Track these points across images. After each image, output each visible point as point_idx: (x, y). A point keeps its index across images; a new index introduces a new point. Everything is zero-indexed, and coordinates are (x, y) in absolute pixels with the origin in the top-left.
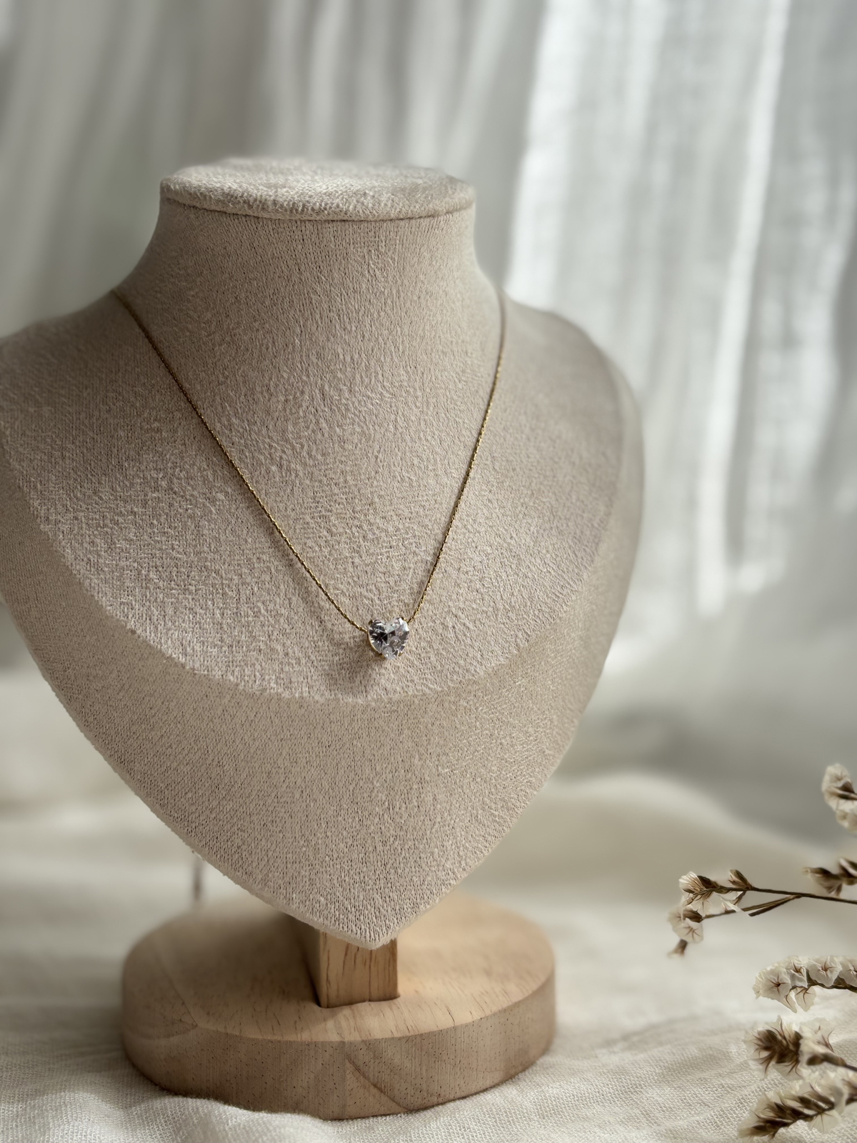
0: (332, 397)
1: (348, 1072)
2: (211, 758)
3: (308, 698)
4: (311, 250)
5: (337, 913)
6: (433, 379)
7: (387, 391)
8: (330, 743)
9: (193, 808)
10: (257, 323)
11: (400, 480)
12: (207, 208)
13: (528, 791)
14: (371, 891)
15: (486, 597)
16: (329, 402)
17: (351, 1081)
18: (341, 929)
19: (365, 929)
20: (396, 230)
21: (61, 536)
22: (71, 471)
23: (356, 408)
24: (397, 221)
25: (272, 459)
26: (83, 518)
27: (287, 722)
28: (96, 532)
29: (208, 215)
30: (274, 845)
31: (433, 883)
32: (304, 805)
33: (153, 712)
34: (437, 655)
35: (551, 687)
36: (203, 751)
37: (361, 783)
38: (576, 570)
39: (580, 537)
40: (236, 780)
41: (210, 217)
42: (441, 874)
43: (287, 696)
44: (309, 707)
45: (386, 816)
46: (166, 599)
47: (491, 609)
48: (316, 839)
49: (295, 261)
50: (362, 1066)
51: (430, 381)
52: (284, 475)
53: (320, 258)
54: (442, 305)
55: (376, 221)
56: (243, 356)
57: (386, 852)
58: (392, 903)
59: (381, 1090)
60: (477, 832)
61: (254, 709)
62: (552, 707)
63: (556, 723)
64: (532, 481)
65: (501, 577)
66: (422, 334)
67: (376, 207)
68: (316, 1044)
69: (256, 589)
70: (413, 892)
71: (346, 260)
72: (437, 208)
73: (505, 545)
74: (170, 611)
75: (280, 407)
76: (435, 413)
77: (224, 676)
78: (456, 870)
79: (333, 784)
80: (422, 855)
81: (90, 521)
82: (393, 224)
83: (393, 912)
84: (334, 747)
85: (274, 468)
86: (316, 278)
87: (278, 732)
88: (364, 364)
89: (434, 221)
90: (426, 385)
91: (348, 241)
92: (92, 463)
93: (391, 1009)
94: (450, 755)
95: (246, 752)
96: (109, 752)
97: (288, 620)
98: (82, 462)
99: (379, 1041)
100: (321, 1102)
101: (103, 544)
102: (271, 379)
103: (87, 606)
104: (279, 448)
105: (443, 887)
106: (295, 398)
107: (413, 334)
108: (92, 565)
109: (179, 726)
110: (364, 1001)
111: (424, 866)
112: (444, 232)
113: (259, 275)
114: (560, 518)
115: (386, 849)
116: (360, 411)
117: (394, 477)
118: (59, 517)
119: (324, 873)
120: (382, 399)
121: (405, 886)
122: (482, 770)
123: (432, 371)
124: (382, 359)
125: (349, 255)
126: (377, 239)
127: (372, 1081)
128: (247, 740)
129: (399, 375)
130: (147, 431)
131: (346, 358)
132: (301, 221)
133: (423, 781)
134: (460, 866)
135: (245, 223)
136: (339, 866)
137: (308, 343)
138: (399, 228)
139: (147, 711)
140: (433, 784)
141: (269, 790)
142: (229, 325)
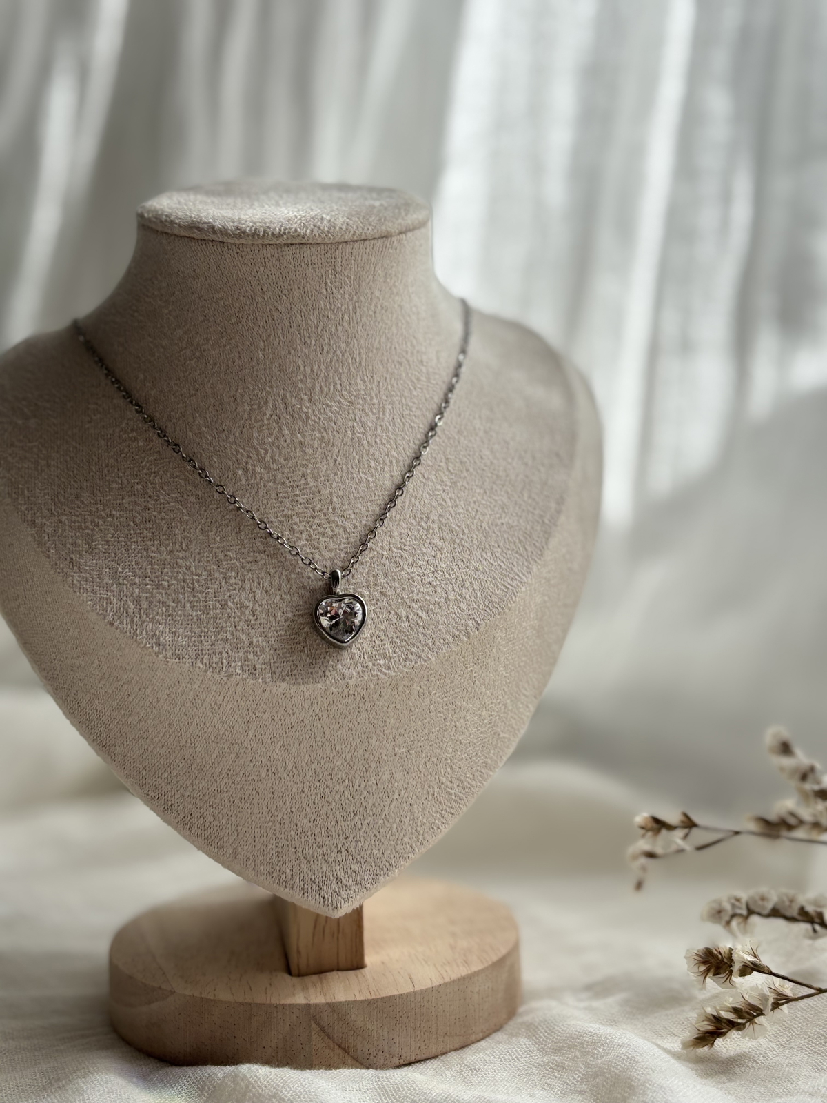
0: (294, 406)
1: (313, 1033)
2: (184, 740)
3: (271, 683)
4: (272, 271)
5: (302, 884)
6: (389, 387)
7: (345, 399)
8: (293, 724)
9: (169, 787)
10: (224, 339)
11: (357, 481)
12: (177, 234)
13: (483, 771)
14: (333, 863)
15: (438, 589)
16: (291, 411)
17: (317, 1041)
18: (305, 898)
19: (328, 898)
20: (351, 250)
21: (46, 538)
22: (56, 479)
23: (316, 416)
24: (351, 243)
25: (239, 464)
26: (66, 521)
27: (252, 706)
28: (78, 534)
29: (179, 240)
30: (243, 821)
31: (392, 856)
32: (270, 782)
33: (131, 698)
34: (392, 642)
35: (504, 673)
36: (176, 734)
37: (322, 762)
38: (526, 563)
39: (531, 533)
40: (207, 760)
41: (180, 242)
42: (400, 848)
43: (252, 681)
44: (272, 691)
45: (346, 793)
46: (141, 594)
47: (443, 600)
48: (282, 814)
49: (258, 282)
50: (326, 1028)
51: (386, 389)
52: (249, 478)
53: (281, 278)
54: (397, 318)
55: (331, 244)
57: (347, 827)
58: (354, 874)
59: (344, 1049)
60: (434, 809)
61: (222, 693)
62: (505, 692)
63: (510, 708)
64: (485, 481)
65: (453, 570)
66: (378, 346)
67: (331, 231)
68: (283, 1006)
69: (223, 583)
70: (373, 864)
71: (305, 280)
72: (389, 229)
73: (457, 541)
74: (145, 605)
75: (245, 416)
76: (391, 419)
77: (194, 664)
78: (414, 844)
79: (297, 763)
80: (381, 830)
81: (73, 524)
82: (348, 246)
83: (354, 883)
84: (296, 728)
85: (240, 472)
86: (278, 297)
87: (244, 715)
88: (322, 375)
89: (388, 242)
90: (382, 393)
91: (306, 262)
92: (75, 470)
93: (357, 976)
94: (406, 735)
95: (216, 733)
96: (92, 737)
97: (253, 613)
98: (65, 470)
99: (342, 1004)
100: (289, 1061)
101: (84, 545)
102: (237, 390)
103: (70, 601)
104: (245, 454)
105: (402, 860)
106: (260, 408)
107: (369, 346)
108: (74, 563)
109: (155, 711)
110: (332, 970)
111: (383, 840)
112: (398, 251)
113: (225, 295)
114: (512, 514)
115: (347, 823)
116: (320, 419)
117: (352, 479)
118: (44, 521)
119: (290, 846)
120: (340, 407)
121: (365, 859)
122: (438, 751)
123: (388, 380)
124: (340, 369)
125: (307, 275)
126: (333, 260)
127: (336, 1042)
128: (216, 723)
129: (356, 384)
130: (125, 440)
131: (306, 370)
132: (262, 245)
133: (380, 760)
134: (418, 841)
135: (211, 247)
136: (303, 840)
137: (271, 357)
138: (354, 249)
139: (126, 697)
140: (390, 763)
141: (238, 769)
142: (199, 341)
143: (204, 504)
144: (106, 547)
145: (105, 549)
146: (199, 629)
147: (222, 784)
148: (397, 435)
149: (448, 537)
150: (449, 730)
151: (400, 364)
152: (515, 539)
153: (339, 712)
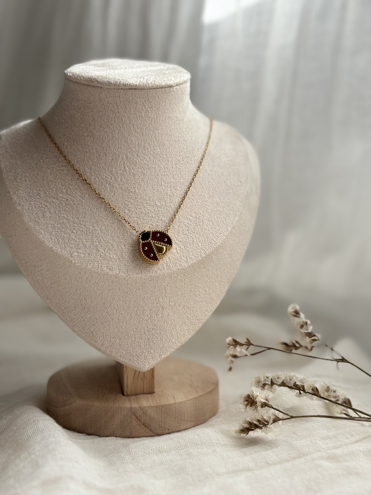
0: (130, 158)
1: (133, 419)
2: (82, 297)
3: (119, 274)
4: (123, 100)
5: (130, 357)
6: (171, 151)
7: (152, 155)
8: (127, 292)
9: (75, 316)
10: (102, 129)
11: (157, 191)
12: (82, 83)
13: (206, 313)
14: (143, 349)
15: (189, 236)
16: (129, 160)
17: (134, 422)
18: (131, 363)
19: (140, 364)
20: (156, 92)
21: (25, 211)
22: (29, 186)
23: (140, 162)
25: (107, 182)
26: (33, 204)
27: (111, 283)
28: (38, 210)
30: (105, 332)
31: (167, 347)
32: (117, 315)
33: (60, 279)
36: (79, 294)
37: (140, 307)
38: (226, 227)
39: (228, 214)
40: (91, 306)
41: (83, 87)
42: (171, 344)
43: (111, 273)
44: (119, 278)
45: (149, 321)
46: (65, 236)
47: (191, 242)
48: (122, 329)
49: (116, 105)
50: (139, 417)
52: (111, 188)
53: (126, 103)
54: (174, 122)
55: (148, 89)
56: (96, 141)
57: (149, 334)
58: (151, 354)
59: (146, 427)
60: (185, 328)
61: (98, 278)
62: (216, 281)
63: (218, 287)
64: (210, 192)
65: (196, 229)
66: (166, 133)
67: (148, 84)
68: (121, 408)
69: (100, 232)
70: (159, 350)
72: (172, 84)
73: (198, 217)
74: (66, 240)
75: (110, 161)
76: (171, 164)
77: (87, 266)
78: (176, 342)
79: (129, 308)
80: (163, 336)
81: (36, 205)
82: (155, 90)
83: (152, 357)
84: (129, 293)
85: (108, 185)
86: (125, 111)
87: (107, 287)
88: (143, 145)
89: (171, 89)
90: (167, 153)
91: (137, 97)
92: (37, 182)
93: (151, 396)
94: (174, 297)
95: (95, 295)
97: (112, 245)
98: (33, 182)
99: (146, 407)
100: (123, 430)
101: (41, 215)
102: (106, 151)
103: (34, 238)
104: (109, 178)
105: (171, 348)
106: (116, 158)
107: (163, 133)
108: (37, 222)
109: (70, 285)
110: (141, 394)
111: (164, 340)
112: (175, 93)
113: (102, 109)
114: (221, 206)
115: (149, 333)
116: (141, 164)
117: (155, 190)
118: (24, 204)
119: (125, 342)
120: (150, 159)
121: (156, 348)
122: (187, 304)
123: (170, 148)
124: (150, 143)
125: (137, 102)
126: (148, 96)
127: (142, 423)
128: (95, 290)
129: (157, 149)
130: (58, 170)
131: (136, 143)
132: (118, 89)
133: (164, 307)
134: (178, 341)
135: (97, 89)
136: (131, 339)
137: (121, 136)
138: (157, 92)
139: (58, 279)
140: (167, 309)
141: (104, 310)
142: (91, 129)
143: (92, 198)
144: (50, 215)
146: (89, 251)
147: (97, 316)
148: (173, 172)
149: (194, 215)
150: (192, 296)
151: (176, 141)
152: (222, 216)
153: (147, 287)
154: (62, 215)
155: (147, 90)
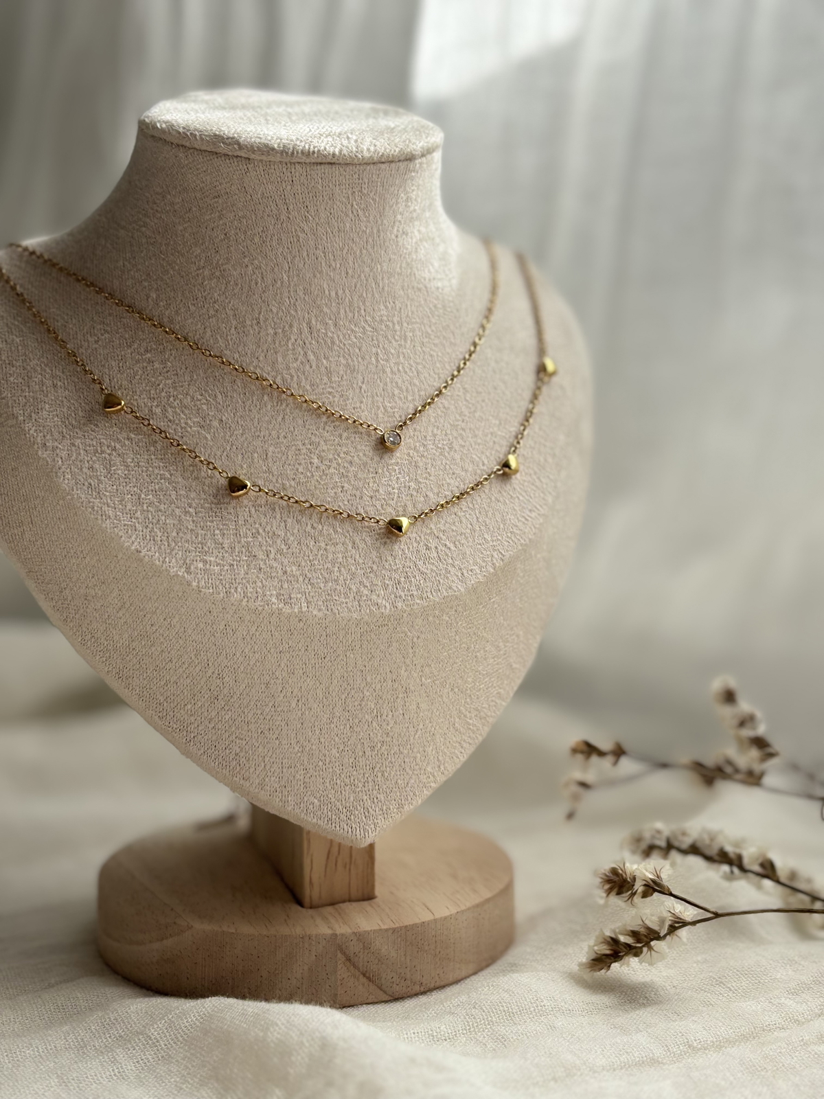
0: (318, 331)
1: (339, 962)
2: (211, 671)
3: (307, 613)
4: (300, 190)
5: (329, 813)
6: (410, 313)
7: (369, 325)
8: (326, 654)
9: (192, 719)
10: (247, 259)
12: (198, 147)
13: (497, 701)
14: (360, 793)
15: (464, 520)
16: (316, 335)
17: (343, 972)
18: (333, 828)
19: (356, 828)
21: (60, 462)
22: (65, 400)
23: (341, 341)
24: (379, 165)
26: (80, 444)
28: (94, 458)
29: (198, 155)
30: (270, 753)
31: (416, 786)
32: (300, 713)
33: (154, 628)
36: (203, 664)
38: (542, 495)
40: (235, 691)
41: (200, 156)
42: (423, 778)
43: (288, 611)
44: (308, 621)
45: (374, 724)
46: (168, 521)
47: (469, 531)
48: (310, 746)
49: (284, 201)
50: (352, 956)
51: (407, 315)
53: (308, 199)
54: (416, 243)
55: (360, 164)
56: (233, 289)
57: (373, 757)
58: (380, 804)
59: (369, 979)
60: (454, 739)
61: (256, 623)
62: (519, 623)
66: (400, 271)
67: (360, 151)
68: (309, 936)
69: (253, 510)
70: (398, 794)
71: (331, 200)
72: (413, 152)
74: (173, 533)
75: (269, 340)
76: (412, 346)
77: (228, 593)
78: (435, 774)
79: (327, 693)
80: (406, 760)
81: (88, 448)
82: (375, 167)
83: (381, 812)
84: (329, 658)
86: (304, 217)
87: (278, 645)
88: (347, 300)
89: (411, 165)
90: (403, 320)
91: (334, 182)
93: (372, 907)
94: (432, 666)
95: (246, 664)
97: (285, 541)
98: (74, 391)
99: (368, 933)
100: (314, 992)
101: (102, 470)
102: (260, 313)
103: (89, 529)
105: (424, 789)
106: (284, 331)
107: (391, 271)
108: (93, 488)
109: (180, 641)
110: (344, 902)
111: (407, 769)
112: (419, 174)
113: (248, 213)
115: (374, 753)
116: (344, 345)
118: (56, 444)
119: (318, 776)
120: (365, 333)
121: (391, 789)
122: (460, 681)
123: (409, 306)
124: (364, 295)
125: (334, 196)
126: (361, 181)
127: (361, 970)
128: (247, 653)
129: (380, 310)
130: (138, 361)
131: (331, 294)
132: (291, 163)
133: (408, 690)
134: (439, 770)
135: (236, 163)
136: (331, 770)
137: (295, 279)
138: (381, 171)
139: (148, 628)
140: (416, 693)
141: (267, 700)
142: (218, 261)
143: (228, 429)
145: (125, 475)
146: (231, 558)
147: (250, 715)
148: (417, 364)
151: (419, 290)
153: (371, 643)
154: (156, 471)
155: (358, 167)
